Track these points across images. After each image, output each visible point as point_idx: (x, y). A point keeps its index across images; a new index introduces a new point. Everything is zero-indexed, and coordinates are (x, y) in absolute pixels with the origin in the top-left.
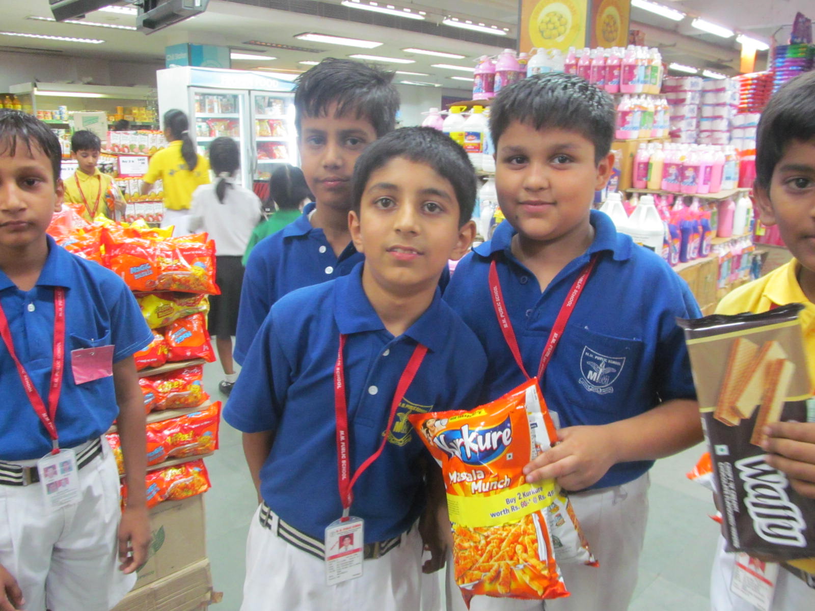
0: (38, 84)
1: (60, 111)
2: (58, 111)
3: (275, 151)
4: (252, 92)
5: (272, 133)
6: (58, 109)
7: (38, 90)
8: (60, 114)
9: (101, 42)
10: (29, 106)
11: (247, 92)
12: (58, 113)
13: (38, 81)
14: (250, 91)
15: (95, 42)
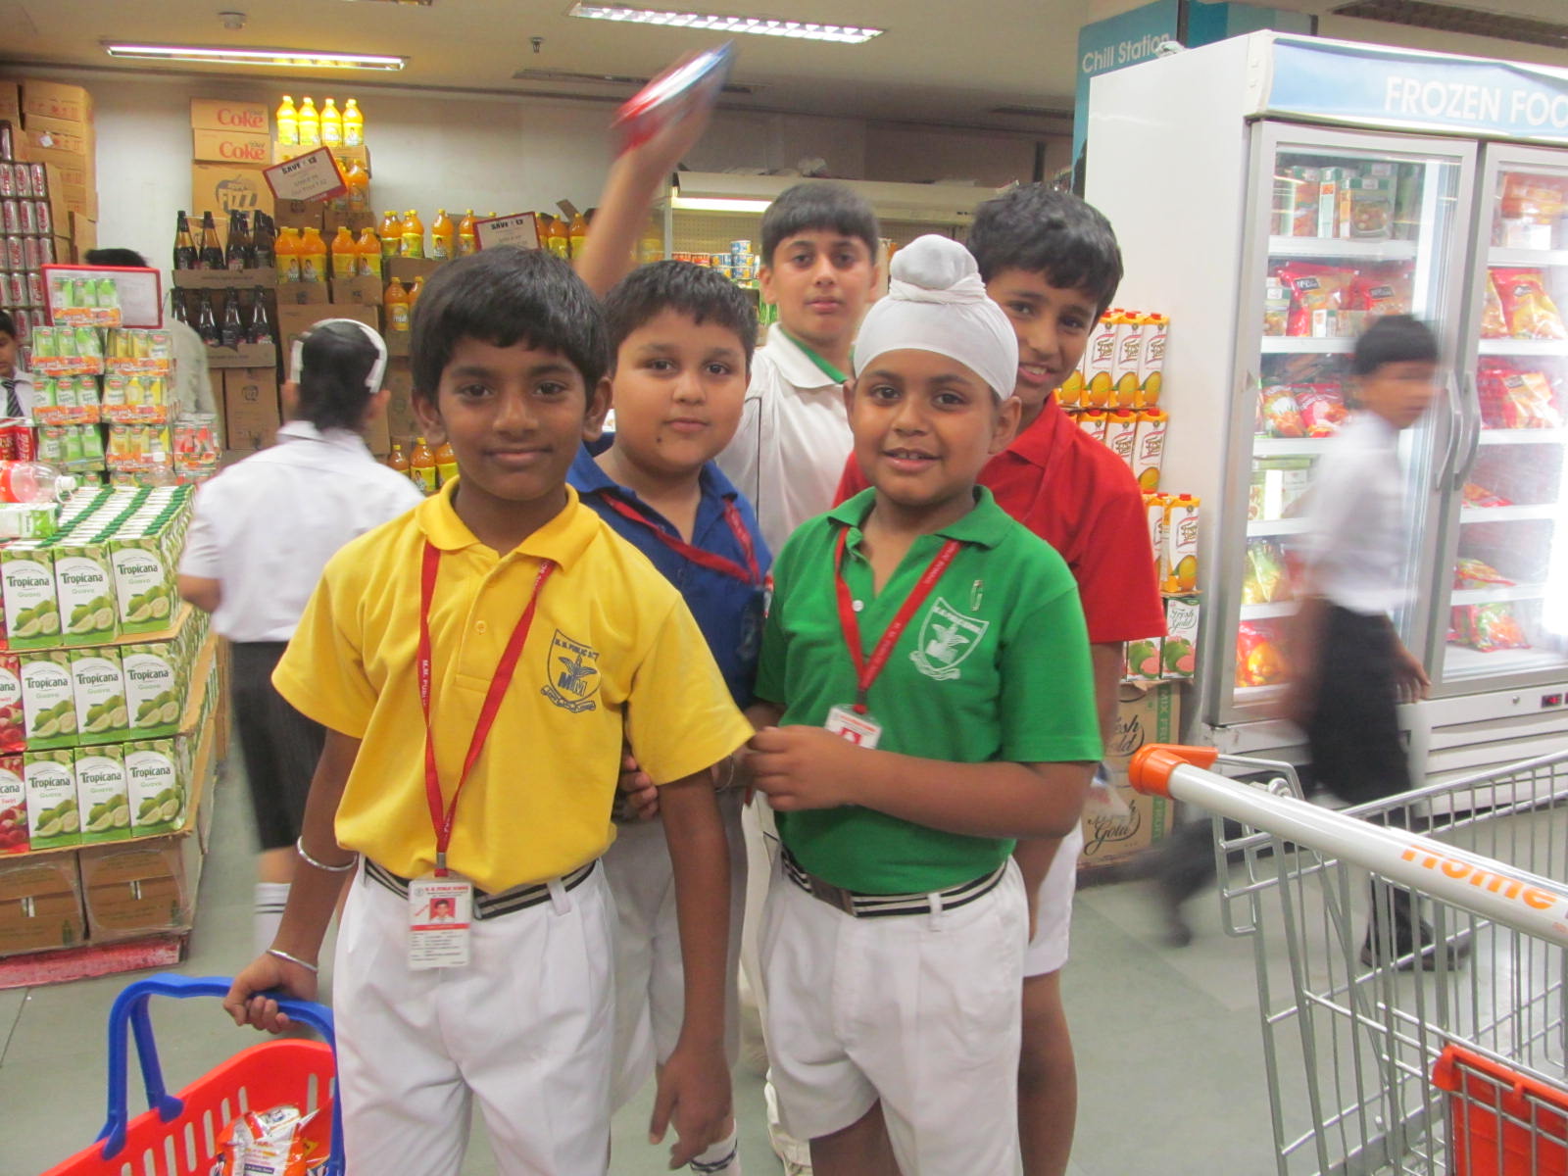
0: (682, 175)
1: (733, 256)
2: (727, 255)
3: (1514, 397)
4: (1490, 147)
5: (1509, 323)
6: (729, 248)
7: (681, 195)
8: (733, 263)
9: (868, 34)
10: (657, 241)
11: (1475, 145)
12: (728, 260)
13: (683, 168)
14: (1483, 142)
15: (850, 36)
